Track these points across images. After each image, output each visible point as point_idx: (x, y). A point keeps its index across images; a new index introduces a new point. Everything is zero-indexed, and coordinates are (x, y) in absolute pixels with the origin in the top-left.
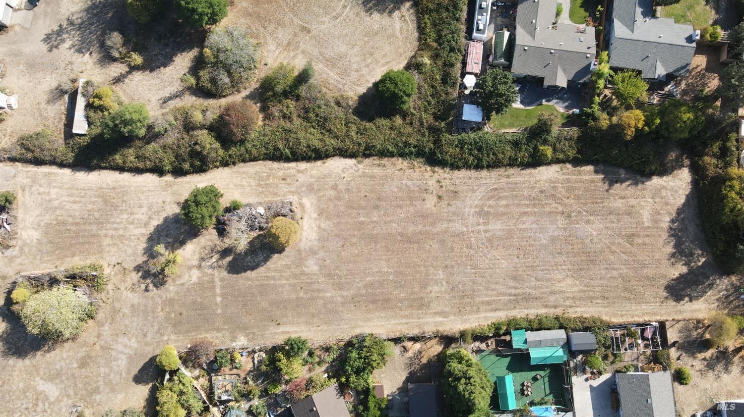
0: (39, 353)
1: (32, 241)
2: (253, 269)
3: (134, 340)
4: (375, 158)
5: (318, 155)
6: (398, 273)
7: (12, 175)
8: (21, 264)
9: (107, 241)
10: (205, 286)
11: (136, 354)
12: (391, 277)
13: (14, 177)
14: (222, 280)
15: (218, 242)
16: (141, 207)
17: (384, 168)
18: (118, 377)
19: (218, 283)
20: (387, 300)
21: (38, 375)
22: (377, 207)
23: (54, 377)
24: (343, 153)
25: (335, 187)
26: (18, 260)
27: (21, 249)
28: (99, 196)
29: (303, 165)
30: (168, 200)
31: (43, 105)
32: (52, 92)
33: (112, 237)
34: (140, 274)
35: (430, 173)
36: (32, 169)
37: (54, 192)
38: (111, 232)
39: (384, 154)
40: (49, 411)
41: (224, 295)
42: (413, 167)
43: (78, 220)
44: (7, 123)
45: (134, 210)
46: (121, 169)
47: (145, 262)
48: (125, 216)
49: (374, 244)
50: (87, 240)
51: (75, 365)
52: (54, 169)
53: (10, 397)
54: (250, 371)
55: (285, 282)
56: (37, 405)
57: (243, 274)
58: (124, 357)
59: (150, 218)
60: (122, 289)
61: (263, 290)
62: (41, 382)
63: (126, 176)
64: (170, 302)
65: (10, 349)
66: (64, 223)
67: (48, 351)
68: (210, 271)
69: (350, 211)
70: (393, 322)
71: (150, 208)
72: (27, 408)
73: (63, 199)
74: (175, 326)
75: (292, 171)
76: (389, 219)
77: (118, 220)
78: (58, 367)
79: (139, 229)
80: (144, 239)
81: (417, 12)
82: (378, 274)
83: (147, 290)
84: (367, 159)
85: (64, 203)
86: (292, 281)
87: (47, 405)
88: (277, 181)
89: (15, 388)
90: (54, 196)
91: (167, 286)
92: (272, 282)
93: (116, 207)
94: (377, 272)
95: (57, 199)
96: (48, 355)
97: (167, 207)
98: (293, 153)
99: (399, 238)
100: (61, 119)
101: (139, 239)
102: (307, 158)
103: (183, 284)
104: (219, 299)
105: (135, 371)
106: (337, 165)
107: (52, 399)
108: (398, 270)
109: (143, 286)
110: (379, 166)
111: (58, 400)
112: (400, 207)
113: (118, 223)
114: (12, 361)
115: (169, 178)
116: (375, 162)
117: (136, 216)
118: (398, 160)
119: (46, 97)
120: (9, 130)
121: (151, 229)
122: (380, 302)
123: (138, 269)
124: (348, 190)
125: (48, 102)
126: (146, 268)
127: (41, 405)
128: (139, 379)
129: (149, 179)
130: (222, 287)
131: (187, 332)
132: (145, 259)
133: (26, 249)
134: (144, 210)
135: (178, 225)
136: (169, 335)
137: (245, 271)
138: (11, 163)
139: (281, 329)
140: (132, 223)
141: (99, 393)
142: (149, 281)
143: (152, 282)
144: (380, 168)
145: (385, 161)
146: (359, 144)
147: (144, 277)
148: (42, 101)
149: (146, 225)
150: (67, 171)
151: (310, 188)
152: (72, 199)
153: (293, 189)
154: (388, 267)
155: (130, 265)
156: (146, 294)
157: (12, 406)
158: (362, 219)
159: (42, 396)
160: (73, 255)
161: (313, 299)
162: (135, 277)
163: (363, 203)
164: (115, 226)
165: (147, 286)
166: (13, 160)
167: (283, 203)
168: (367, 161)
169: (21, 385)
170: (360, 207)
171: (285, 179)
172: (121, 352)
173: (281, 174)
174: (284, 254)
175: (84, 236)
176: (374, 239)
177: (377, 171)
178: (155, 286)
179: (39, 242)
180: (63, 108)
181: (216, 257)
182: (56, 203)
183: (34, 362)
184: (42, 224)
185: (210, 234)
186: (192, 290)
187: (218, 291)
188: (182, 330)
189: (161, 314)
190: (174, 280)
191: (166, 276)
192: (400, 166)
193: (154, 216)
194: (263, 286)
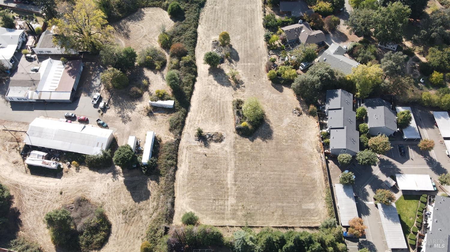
0: (271, 125)
1: (220, 127)
2: (237, 54)
3: (265, 92)
4: (199, 19)
5: (196, 33)
6: (242, 16)
7: (188, 135)
8: (230, 131)
9: (222, 100)
10: (244, 69)
11: (271, 91)
12: (243, 18)
13: (189, 134)
14: (241, 63)
15: (226, 63)
16: (209, 87)
17: (203, 18)
18: (280, 97)
19: (243, 64)
20: (251, 19)
21: (279, 126)
22: (217, 20)
23: (281, 119)
24: (196, 26)
25: (208, 31)
26: (228, 132)
27: (223, 131)
28: (203, 102)
29: (199, 38)
30: (207, 79)
31: (157, 123)
32: (150, 119)
33: (220, 98)
34: (237, 89)
35: (207, 7)
36: (186, 127)
37: (198, 118)
38: (219, 98)
39: (198, 17)
40: (295, 122)
41: (248, 62)
42: (204, 11)
43: (212, 110)
44: (162, 137)
45: (210, 89)
46: (191, 94)
47: (232, 87)
48: (212, 93)
49: (231, 21)
50: (221, 106)
51: (276, 112)
52: (187, 120)
53: (290, 136)
54: (277, 56)
55: (243, 45)
56: (293, 126)
57: (240, 57)
58: (272, 95)
59: (214, 85)
60: (243, 95)
61: (246, 51)
62: (283, 125)
63: (194, 93)
64: (250, 79)
65: (269, 137)
66: (213, 115)
67: (270, 121)
68: (238, 67)
69: (218, 27)
71: (210, 85)
72: (295, 130)
73: (202, 115)
74: (260, 78)
75: (201, 41)
76: (222, 17)
77: (214, 95)
78: (277, 118)
79: (218, 88)
80: (223, 87)
81: (147, 7)
82: (241, 21)
83: (244, 87)
85: (204, 114)
86: (243, 43)
87: (293, 122)
88: (204, 46)
89: (286, 135)
90: (200, 118)
91: (243, 80)
92: (243, 49)
93: (208, 97)
95: (202, 117)
96: (271, 122)
97: (210, 79)
98: (194, 39)
99: (229, 15)
100: (164, 116)
101: (222, 89)
102: (196, 36)
103: (242, 75)
104: (249, 64)
105: (278, 92)
106: (200, 30)
107: (291, 121)
109: (243, 88)
111: (290, 118)
112: (218, 14)
113: (215, 96)
114: (274, 135)
115: (197, 79)
116: (201, 20)
117: (213, 89)
118: (201, 14)
119: (153, 121)
120: (166, 136)
121: (218, 85)
123: (235, 89)
124: (210, 27)
125: (155, 120)
126: (235, 86)
127: (293, 125)
128: (281, 91)
129: (197, 85)
130: (244, 63)
131: (262, 74)
132: (231, 87)
133: (223, 129)
134: (210, 86)
135: (218, 76)
136: (263, 80)
137: (238, 56)
138: (182, 135)
139: (261, 46)
140: (216, 91)
141: (287, 104)
142: (240, 86)
143: (241, 85)
145: (201, 18)
146: (194, 21)
147: (239, 88)
148: (154, 123)
149: (217, 86)
150: (189, 114)
151: (208, 37)
152: (202, 112)
153: (208, 42)
154: (239, 18)
155: (234, 92)
156: (246, 87)
157: (294, 136)
158: (221, 24)
159: (289, 124)
160: (227, 112)
161: (250, 38)
162: (238, 90)
163: (215, 24)
164: (216, 96)
165: (243, 87)
166: (181, 133)
167: (213, 44)
168: (200, 22)
169: (285, 132)
170: (217, 24)
172: (270, 96)
173: (201, 45)
174: (232, 45)
175: (220, 108)
176: (229, 21)
177: (204, 20)
178: (243, 84)
179: (221, 124)
180: (159, 115)
181: (232, 64)
182: (203, 118)
183: (274, 127)
184: (212, 123)
185: (223, 66)
186: (245, 72)
187: (246, 64)
188: (261, 76)
189: (254, 83)
190: (240, 78)
191: (239, 80)
192: (203, 14)
193: (213, 83)
194: (245, 51)
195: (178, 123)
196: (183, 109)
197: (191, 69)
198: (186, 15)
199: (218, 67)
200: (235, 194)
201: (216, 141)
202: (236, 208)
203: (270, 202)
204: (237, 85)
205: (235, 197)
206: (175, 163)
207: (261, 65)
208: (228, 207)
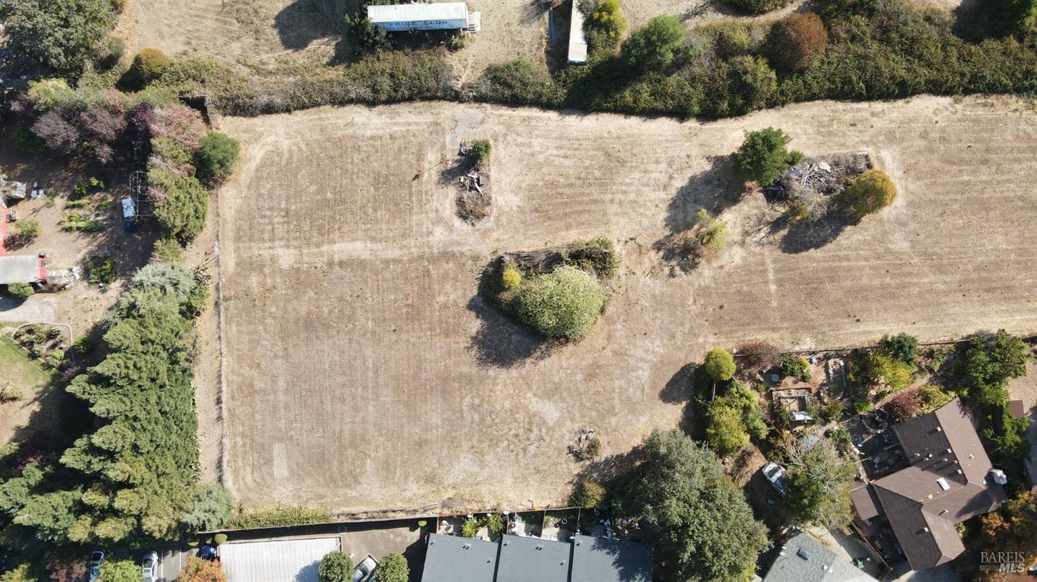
0: (529, 360)
1: (511, 209)
2: (818, 245)
3: (658, 342)
4: (979, 94)
5: (904, 91)
6: (1022, 252)
7: (479, 120)
8: (498, 240)
9: (613, 209)
10: (750, 271)
11: (662, 362)
12: (1012, 257)
13: (482, 122)
14: (775, 261)
15: (767, 211)
16: (657, 162)
17: (992, 109)
18: (639, 393)
19: (770, 266)
20: (1009, 288)
21: (530, 388)
22: (985, 162)
23: (552, 391)
24: (936, 88)
25: (924, 135)
26: (495, 235)
27: (497, 220)
28: (599, 149)
29: (878, 106)
30: (694, 154)
31: (515, 27)
32: (525, 8)
33: (620, 203)
34: (661, 253)
36: (506, 112)
37: (537, 143)
38: (619, 197)
39: (993, 89)
40: (547, 439)
41: (780, 282)
42: (1032, 108)
43: (572, 181)
44: (467, 51)
45: (651, 167)
46: (628, 111)
47: (667, 237)
48: (637, 175)
49: (984, 212)
50: (587, 208)
51: (579, 377)
52: (534, 112)
53: (493, 420)
54: (823, 385)
55: (864, 263)
56: (530, 430)
57: (804, 254)
58: (646, 366)
59: (671, 178)
60: (639, 273)
61: (833, 275)
62: (534, 400)
63: (634, 121)
64: (704, 291)
65: (488, 355)
66: (554, 185)
67: (542, 358)
68: (758, 249)
69: (948, 167)
70: (1018, 317)
71: (670, 164)
72: (517, 436)
73: (549, 152)
74: (713, 324)
75: (865, 114)
76: (1004, 178)
77: (628, 181)
78: (556, 379)
79: (658, 192)
80: (664, 206)
82: (994, 252)
83: (672, 275)
84: (967, 97)
85: (552, 158)
86: (873, 262)
87: (544, 430)
88: (844, 128)
89: (498, 407)
90: (538, 149)
91: (699, 269)
92: (845, 264)
93: (622, 163)
94: (992, 250)
95: (541, 153)
96: (542, 363)
97: (694, 164)
98: (869, 88)
99: (1020, 204)
100: (540, 44)
101: (657, 206)
102: (886, 96)
103: (721, 267)
104: (773, 287)
105: (662, 385)
106: (925, 106)
107: (551, 424)
108: (1020, 246)
109: (667, 270)
110: (985, 105)
111: (560, 423)
112: (1019, 161)
113: (626, 185)
114: (493, 371)
115: (692, 124)
116: (979, 101)
117: (653, 175)
118: (1011, 98)
119: (518, 16)
120: (470, 61)
121: (673, 192)
122: (999, 290)
123: (658, 246)
124: (943, 140)
125: (522, 22)
126: (670, 246)
127: (536, 431)
128: (667, 395)
129: (666, 125)
130: (777, 271)
131: (731, 332)
132: (667, 233)
133: (504, 220)
134: (663, 166)
135: (710, 188)
136: (705, 336)
137: (807, 249)
138: (477, 105)
139: (862, 327)
140: (647, 185)
141: (615, 415)
142: (674, 263)
143: (679, 264)
144: (987, 108)
145: (992, 99)
146: (963, 75)
147: (667, 258)
148: (514, 21)
149: (665, 188)
150: (553, 115)
151: (891, 137)
152: (562, 152)
153: (867, 138)
154: (1008, 243)
155: (648, 242)
156: (672, 280)
157: (496, 433)
158: (966, 178)
159: (537, 418)
160: (568, 227)
161: (903, 286)
162: (655, 257)
163: (965, 156)
164: (624, 188)
165: (672, 270)
166: (481, 99)
167: (855, 157)
168: (968, 100)
169: (507, 404)
170: (961, 162)
171: (855, 125)
172: (642, 360)
173: (848, 117)
174: (860, 225)
175: (580, 203)
176: (985, 206)
177: (981, 112)
178: (683, 269)
179: (521, 210)
180: (542, 29)
181: (765, 229)
182: (541, 158)
183: (524, 372)
184: (524, 185)
185: (756, 199)
186: (734, 276)
187: (771, 276)
188: (724, 329)
189: (693, 307)
190: (709, 261)
191: (698, 256)
192: (1014, 107)
193: (676, 176)
194: (833, 269)
195: (510, 87)
196: (562, 93)
197: (721, 97)
198: (990, 43)
199: (748, 184)
200: (305, 265)
201: (460, 202)
202: (267, 270)
203: (287, 356)
204: (678, 251)
205: (295, 266)
206: (384, 97)
207: (773, 330)
208: (270, 248)
